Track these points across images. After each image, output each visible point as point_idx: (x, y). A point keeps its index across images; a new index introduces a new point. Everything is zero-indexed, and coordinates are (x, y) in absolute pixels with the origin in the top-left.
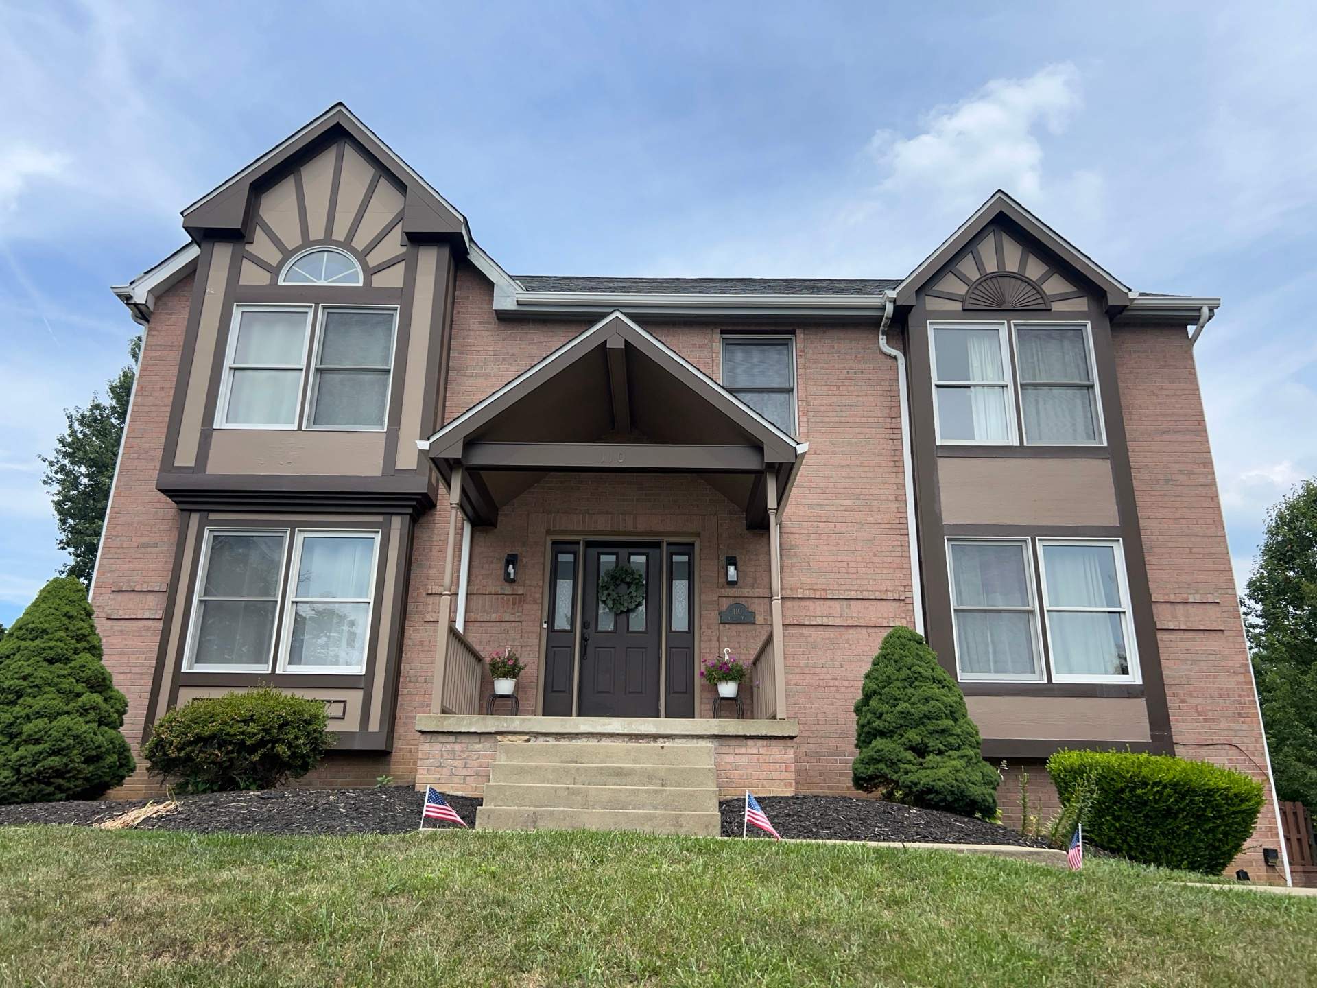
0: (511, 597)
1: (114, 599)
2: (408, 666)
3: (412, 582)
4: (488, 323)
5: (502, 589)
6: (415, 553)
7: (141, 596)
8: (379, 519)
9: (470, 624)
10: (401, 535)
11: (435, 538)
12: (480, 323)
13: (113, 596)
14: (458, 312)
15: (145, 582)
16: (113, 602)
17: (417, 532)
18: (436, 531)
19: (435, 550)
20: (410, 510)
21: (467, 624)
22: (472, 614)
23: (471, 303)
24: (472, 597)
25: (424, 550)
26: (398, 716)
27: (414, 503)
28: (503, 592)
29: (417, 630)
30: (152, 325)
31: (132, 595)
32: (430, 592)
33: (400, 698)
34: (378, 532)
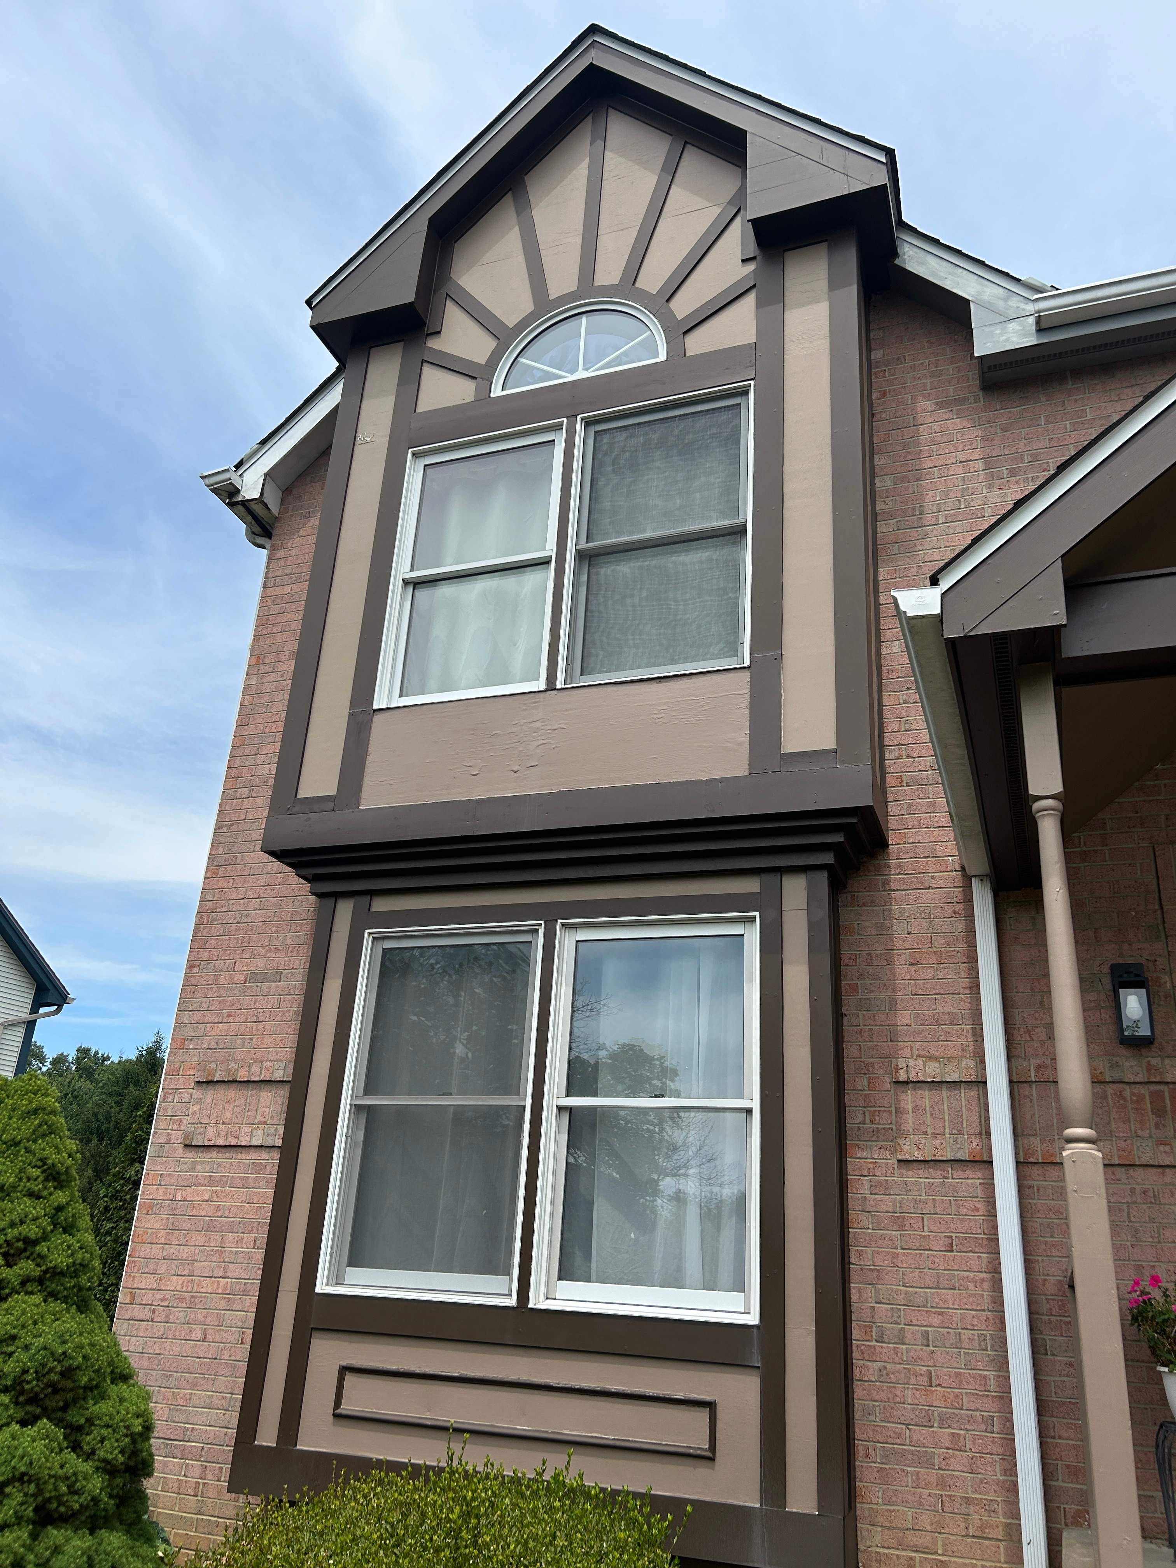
0: (1144, 1090)
1: (199, 1102)
2: (869, 1292)
3: (850, 1051)
4: (963, 401)
5: (1114, 1066)
6: (850, 971)
7: (250, 1092)
8: (750, 886)
9: (1035, 1171)
10: (812, 926)
11: (898, 928)
12: (941, 405)
13: (197, 1094)
14: (884, 394)
15: (255, 1061)
16: (196, 1108)
17: (847, 917)
18: (895, 910)
19: (901, 961)
20: (828, 858)
21: (1028, 1170)
22: (1036, 1142)
23: (913, 368)
24: (1025, 1090)
25: (870, 963)
26: (860, 1452)
27: (838, 838)
28: (1117, 1076)
29: (879, 1184)
30: (276, 540)
31: (232, 1093)
32: (902, 1077)
33: (859, 1392)
34: (752, 919)
